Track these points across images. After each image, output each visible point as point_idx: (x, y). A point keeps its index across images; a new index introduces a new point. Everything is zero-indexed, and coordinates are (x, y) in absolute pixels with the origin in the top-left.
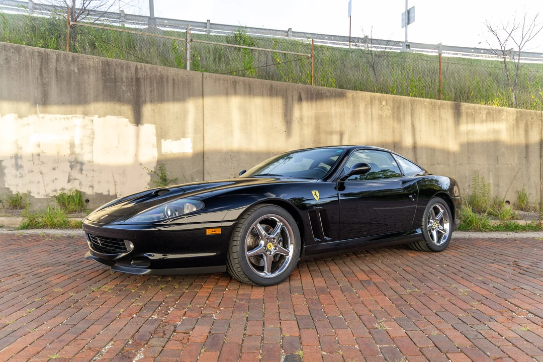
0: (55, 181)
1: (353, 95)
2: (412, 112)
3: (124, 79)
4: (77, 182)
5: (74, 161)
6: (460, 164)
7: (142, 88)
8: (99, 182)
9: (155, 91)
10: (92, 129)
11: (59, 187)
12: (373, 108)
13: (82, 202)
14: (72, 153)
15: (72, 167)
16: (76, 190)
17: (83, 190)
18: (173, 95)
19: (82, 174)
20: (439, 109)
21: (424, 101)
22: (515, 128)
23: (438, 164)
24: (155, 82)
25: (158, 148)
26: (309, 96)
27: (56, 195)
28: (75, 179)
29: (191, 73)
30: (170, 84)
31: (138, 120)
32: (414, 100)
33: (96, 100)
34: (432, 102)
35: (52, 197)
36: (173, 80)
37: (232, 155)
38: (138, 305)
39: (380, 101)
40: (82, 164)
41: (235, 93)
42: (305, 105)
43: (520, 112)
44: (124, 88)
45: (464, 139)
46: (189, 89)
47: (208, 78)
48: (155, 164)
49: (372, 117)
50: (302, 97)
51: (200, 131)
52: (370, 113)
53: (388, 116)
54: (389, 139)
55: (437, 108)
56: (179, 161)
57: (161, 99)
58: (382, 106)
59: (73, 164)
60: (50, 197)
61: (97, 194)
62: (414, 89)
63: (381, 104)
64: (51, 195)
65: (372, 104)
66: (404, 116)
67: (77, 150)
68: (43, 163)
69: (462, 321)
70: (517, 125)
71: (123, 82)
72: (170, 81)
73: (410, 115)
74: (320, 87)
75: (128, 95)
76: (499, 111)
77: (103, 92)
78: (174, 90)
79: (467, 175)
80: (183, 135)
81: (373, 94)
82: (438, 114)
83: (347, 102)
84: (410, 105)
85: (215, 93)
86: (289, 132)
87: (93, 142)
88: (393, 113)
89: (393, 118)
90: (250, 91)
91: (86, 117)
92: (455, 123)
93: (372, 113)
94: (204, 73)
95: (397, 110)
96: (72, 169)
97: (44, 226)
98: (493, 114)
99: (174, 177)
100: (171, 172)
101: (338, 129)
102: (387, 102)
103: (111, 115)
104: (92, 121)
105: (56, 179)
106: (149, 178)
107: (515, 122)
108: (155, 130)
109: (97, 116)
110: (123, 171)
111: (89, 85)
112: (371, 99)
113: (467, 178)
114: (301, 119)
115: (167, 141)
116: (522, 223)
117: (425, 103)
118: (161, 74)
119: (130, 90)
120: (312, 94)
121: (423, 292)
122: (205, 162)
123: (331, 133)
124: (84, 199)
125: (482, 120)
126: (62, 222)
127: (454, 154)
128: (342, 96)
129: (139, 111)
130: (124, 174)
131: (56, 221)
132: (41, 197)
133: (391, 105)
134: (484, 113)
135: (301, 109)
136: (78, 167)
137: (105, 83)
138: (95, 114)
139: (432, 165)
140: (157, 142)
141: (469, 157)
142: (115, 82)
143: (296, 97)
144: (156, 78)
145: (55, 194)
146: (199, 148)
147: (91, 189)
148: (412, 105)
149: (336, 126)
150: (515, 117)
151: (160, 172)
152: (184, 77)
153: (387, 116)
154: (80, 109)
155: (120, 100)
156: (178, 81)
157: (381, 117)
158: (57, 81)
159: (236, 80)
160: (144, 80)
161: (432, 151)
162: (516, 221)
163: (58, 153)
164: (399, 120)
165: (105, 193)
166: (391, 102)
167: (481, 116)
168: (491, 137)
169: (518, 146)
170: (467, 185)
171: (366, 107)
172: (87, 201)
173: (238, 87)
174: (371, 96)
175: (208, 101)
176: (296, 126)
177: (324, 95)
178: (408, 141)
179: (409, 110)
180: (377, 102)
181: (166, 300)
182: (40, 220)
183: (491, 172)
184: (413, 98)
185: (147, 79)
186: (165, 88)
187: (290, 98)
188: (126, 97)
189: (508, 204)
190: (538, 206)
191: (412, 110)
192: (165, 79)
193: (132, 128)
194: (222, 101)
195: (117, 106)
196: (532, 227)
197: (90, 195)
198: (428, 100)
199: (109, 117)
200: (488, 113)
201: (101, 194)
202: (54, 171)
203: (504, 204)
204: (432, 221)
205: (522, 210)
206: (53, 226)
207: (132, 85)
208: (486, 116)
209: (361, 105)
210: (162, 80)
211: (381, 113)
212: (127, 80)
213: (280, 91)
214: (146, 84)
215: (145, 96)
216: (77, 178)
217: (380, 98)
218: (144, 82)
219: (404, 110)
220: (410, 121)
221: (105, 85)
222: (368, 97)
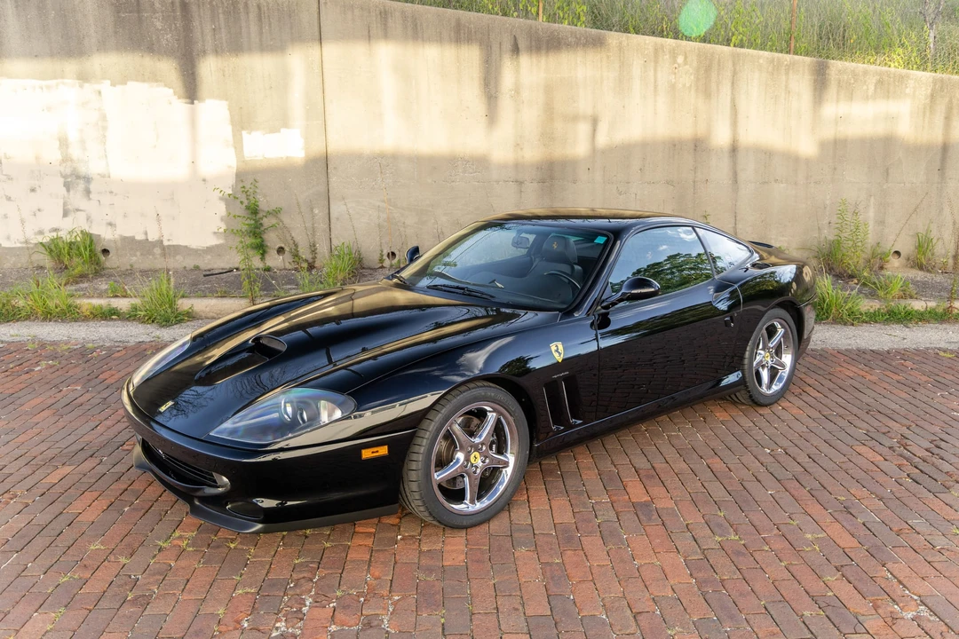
0: (38, 213)
1: (620, 43)
2: (733, 79)
3: (157, 5)
4: (81, 216)
5: (71, 175)
6: (816, 182)
7: (196, 23)
8: (125, 216)
9: (223, 30)
10: (100, 109)
11: (47, 226)
12: (659, 69)
13: (95, 255)
14: (66, 159)
15: (68, 186)
16: (82, 231)
17: (94, 231)
18: (261, 40)
19: (90, 199)
20: (787, 74)
21: (759, 57)
22: (928, 114)
23: (776, 181)
24: (220, 11)
25: (235, 148)
26: (533, 43)
27: (44, 241)
28: (78, 210)
31: (191, 91)
32: (738, 55)
33: (102, 47)
34: (773, 59)
35: (36, 244)
36: (259, 7)
37: (382, 165)
38: (247, 593)
39: (674, 54)
40: (88, 180)
41: (386, 35)
42: (525, 60)
43: (942, 80)
44: (159, 25)
45: (828, 133)
46: (291, 28)
47: (329, 4)
48: (231, 181)
49: (656, 87)
50: (520, 46)
51: (319, 114)
52: (653, 81)
53: (688, 85)
54: (686, 131)
55: (783, 71)
56: (280, 172)
57: (236, 46)
58: (676, 65)
59: (69, 180)
60: (32, 246)
61: (124, 239)
62: (741, 29)
63: (675, 62)
64: (35, 241)
65: (656, 62)
66: (718, 87)
67: (75, 152)
68: (10, 179)
69: (809, 629)
70: (931, 107)
71: (155, 12)
72: (252, 10)
73: (730, 84)
74: (557, 25)
75: (168, 38)
76: (902, 78)
77: (116, 33)
78: (261, 29)
79: (828, 202)
80: (284, 121)
81: (659, 40)
82: (784, 83)
83: (608, 57)
84: (730, 64)
85: (345, 36)
86: (492, 116)
87: (105, 136)
88: (698, 79)
89: (697, 90)
90: (415, 32)
91: (86, 85)
92: (815, 102)
93: (655, 81)
95: (706, 74)
96: (68, 191)
97: (30, 317)
98: (889, 84)
99: (273, 207)
100: (265, 196)
101: (589, 112)
102: (686, 58)
103: (137, 81)
104: (100, 93)
105: (39, 210)
106: (221, 209)
107: (928, 101)
108: (228, 112)
109: (109, 82)
110: (169, 193)
111: (85, 16)
112: (656, 51)
113: (828, 208)
114: (517, 90)
115: (254, 133)
116: (918, 305)
117: (761, 61)
119: (170, 29)
120: (539, 40)
121: (743, 542)
122: (330, 175)
123: (575, 118)
124: (99, 249)
125: (867, 96)
126: (65, 308)
127: (808, 161)
128: (598, 43)
129: (193, 74)
130: (173, 199)
131: (51, 304)
132: (14, 246)
133: (695, 64)
134: (872, 81)
135: (517, 71)
136: (81, 185)
137: (118, 12)
138: (104, 78)
139: (765, 183)
140: (234, 136)
141: (835, 169)
142: (139, 12)
143: (507, 45)
145: (40, 239)
146: (317, 148)
147: (110, 228)
148: (734, 65)
149: (584, 105)
150: (929, 91)
151: (244, 196)
153: (684, 85)
154: (71, 66)
155: (151, 48)
156: (268, 9)
157: (673, 87)
158: (17, 7)
159: (387, 8)
160: (199, 6)
161: (766, 155)
162: (909, 301)
163: (37, 158)
164: (707, 94)
165: (137, 238)
166: (695, 58)
167: (865, 87)
168: (880, 129)
169: (928, 148)
170: (826, 221)
171: (645, 67)
172: (105, 252)
173: (390, 23)
174: (656, 44)
175: (332, 51)
176: (506, 104)
177: (563, 41)
178: (721, 137)
179: (729, 74)
180: (667, 56)
181: (295, 576)
182: (21, 303)
183: (872, 198)
184: (738, 49)
185: (204, 4)
186: (244, 24)
187: (495, 48)
188: (164, 42)
189: (896, 256)
190: (951, 262)
191: (735, 73)
192: (241, 6)
193: (181, 106)
194: (358, 50)
195: (148, 62)
196: (936, 314)
197: (110, 241)
198: (766, 54)
199: (131, 84)
200: (880, 83)
201: (132, 239)
202: (33, 193)
203: (891, 256)
204: (762, 352)
205: (921, 268)
206: (48, 316)
207: (174, 18)
208: (875, 89)
209: (635, 63)
210: (234, 7)
211: (673, 80)
212: (162, 6)
213: (475, 32)
214: (202, 14)
215: (203, 41)
216: (81, 208)
217: (674, 50)
218: (199, 11)
219: (718, 75)
220: (729, 98)
221: (119, 17)
222: (650, 47)
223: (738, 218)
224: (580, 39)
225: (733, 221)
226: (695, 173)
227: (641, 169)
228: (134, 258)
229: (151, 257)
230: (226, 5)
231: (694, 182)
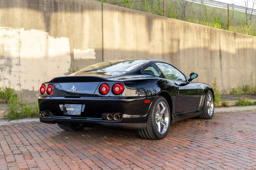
1: (191, 25)
2: (219, 38)
3: (45, 2)
4: (7, 81)
6: (241, 68)
7: (59, 10)
8: (25, 81)
10: (19, 39)
12: (201, 34)
16: (6, 88)
17: (12, 87)
19: (11, 74)
21: (225, 32)
23: (231, 68)
25: (71, 55)
26: (167, 24)
28: (5, 79)
29: (94, 2)
30: (79, 9)
31: (56, 34)
32: (220, 31)
34: (228, 32)
36: (82, 6)
39: (204, 29)
40: (11, 67)
41: (124, 19)
42: (165, 29)
47: (106, 7)
49: (200, 39)
50: (163, 25)
52: (199, 37)
53: (208, 39)
55: (231, 36)
56: (86, 64)
59: (3, 66)
61: (24, 90)
63: (205, 32)
65: (200, 32)
66: (216, 40)
71: (44, 4)
72: (79, 7)
78: (82, 13)
79: (244, 74)
80: (89, 46)
82: (231, 39)
84: (218, 33)
85: (111, 18)
87: (20, 49)
88: (211, 37)
89: (210, 41)
91: (14, 30)
94: (103, 3)
95: (213, 36)
96: (2, 71)
98: (255, 41)
102: (207, 31)
103: (35, 29)
104: (19, 33)
108: (69, 42)
109: (23, 29)
112: (200, 28)
113: (244, 76)
114: (163, 39)
115: (78, 50)
117: (226, 33)
118: (73, 1)
119: (49, 11)
120: (169, 23)
125: (250, 44)
127: (238, 62)
130: (45, 74)
133: (210, 33)
134: (251, 40)
135: (163, 33)
136: (8, 69)
137: (30, 3)
138: (22, 27)
139: (229, 68)
140: (71, 51)
141: (244, 64)
142: (38, 4)
143: (160, 24)
144: (69, 4)
146: (100, 56)
147: (18, 86)
148: (219, 33)
152: (89, 5)
156: (85, 7)
157: (204, 39)
159: (124, 10)
160: (61, 4)
166: (210, 31)
170: (244, 80)
171: (197, 33)
173: (125, 14)
174: (200, 26)
175: (106, 23)
177: (175, 24)
178: (217, 54)
180: (203, 30)
183: (254, 73)
184: (220, 29)
185: (62, 3)
186: (76, 11)
187: (157, 25)
191: (219, 36)
192: (76, 5)
197: (18, 91)
199: (33, 30)
200: (253, 40)
201: (28, 90)
207: (51, 7)
208: (252, 42)
209: (195, 32)
210: (73, 5)
211: (205, 37)
212: (47, 3)
213: (151, 19)
214: (61, 7)
215: (61, 16)
216: (6, 78)
217: (204, 28)
218: (60, 5)
219: (216, 36)
220: (218, 43)
221: (30, 5)
222: (198, 27)
223: (223, 79)
224: (180, 24)
225: (221, 80)
226: (211, 65)
227: (197, 64)
228: (28, 98)
229: (35, 97)
230: (70, 4)
231: (211, 68)
